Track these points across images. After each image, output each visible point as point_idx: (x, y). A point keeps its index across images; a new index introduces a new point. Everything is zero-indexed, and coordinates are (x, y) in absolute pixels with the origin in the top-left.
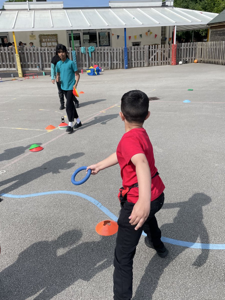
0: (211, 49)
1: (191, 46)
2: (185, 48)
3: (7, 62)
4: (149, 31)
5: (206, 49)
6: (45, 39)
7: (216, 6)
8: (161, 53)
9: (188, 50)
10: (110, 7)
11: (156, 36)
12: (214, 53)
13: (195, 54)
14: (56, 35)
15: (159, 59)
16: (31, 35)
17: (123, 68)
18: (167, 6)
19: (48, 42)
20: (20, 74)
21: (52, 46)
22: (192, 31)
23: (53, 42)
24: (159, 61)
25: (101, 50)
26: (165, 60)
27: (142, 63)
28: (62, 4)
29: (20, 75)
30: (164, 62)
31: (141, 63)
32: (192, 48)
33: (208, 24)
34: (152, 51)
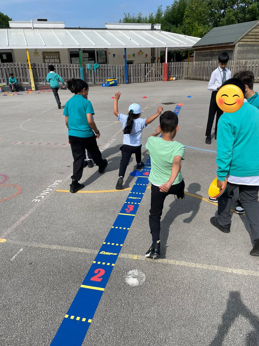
0: (196, 68)
1: (179, 65)
2: (174, 66)
3: (20, 76)
4: (140, 51)
5: (192, 67)
6: (48, 55)
7: (194, 31)
8: (155, 70)
9: (177, 68)
10: (106, 29)
11: (147, 55)
12: (199, 71)
13: (182, 72)
14: (58, 52)
15: (153, 76)
16: (35, 52)
17: (123, 83)
18: (155, 30)
19: (50, 58)
20: (33, 87)
21: (55, 62)
22: (174, 52)
23: (56, 59)
24: (154, 78)
25: (104, 67)
26: (157, 77)
27: (140, 79)
28: (64, 24)
29: (34, 89)
30: (157, 79)
31: (138, 79)
32: (180, 67)
33: (193, 47)
34: (148, 69)
